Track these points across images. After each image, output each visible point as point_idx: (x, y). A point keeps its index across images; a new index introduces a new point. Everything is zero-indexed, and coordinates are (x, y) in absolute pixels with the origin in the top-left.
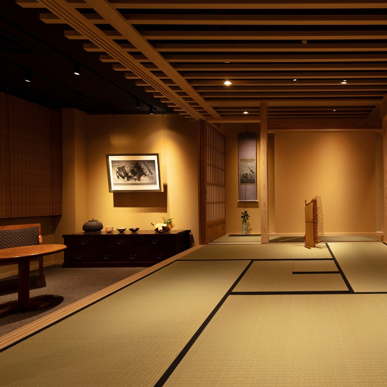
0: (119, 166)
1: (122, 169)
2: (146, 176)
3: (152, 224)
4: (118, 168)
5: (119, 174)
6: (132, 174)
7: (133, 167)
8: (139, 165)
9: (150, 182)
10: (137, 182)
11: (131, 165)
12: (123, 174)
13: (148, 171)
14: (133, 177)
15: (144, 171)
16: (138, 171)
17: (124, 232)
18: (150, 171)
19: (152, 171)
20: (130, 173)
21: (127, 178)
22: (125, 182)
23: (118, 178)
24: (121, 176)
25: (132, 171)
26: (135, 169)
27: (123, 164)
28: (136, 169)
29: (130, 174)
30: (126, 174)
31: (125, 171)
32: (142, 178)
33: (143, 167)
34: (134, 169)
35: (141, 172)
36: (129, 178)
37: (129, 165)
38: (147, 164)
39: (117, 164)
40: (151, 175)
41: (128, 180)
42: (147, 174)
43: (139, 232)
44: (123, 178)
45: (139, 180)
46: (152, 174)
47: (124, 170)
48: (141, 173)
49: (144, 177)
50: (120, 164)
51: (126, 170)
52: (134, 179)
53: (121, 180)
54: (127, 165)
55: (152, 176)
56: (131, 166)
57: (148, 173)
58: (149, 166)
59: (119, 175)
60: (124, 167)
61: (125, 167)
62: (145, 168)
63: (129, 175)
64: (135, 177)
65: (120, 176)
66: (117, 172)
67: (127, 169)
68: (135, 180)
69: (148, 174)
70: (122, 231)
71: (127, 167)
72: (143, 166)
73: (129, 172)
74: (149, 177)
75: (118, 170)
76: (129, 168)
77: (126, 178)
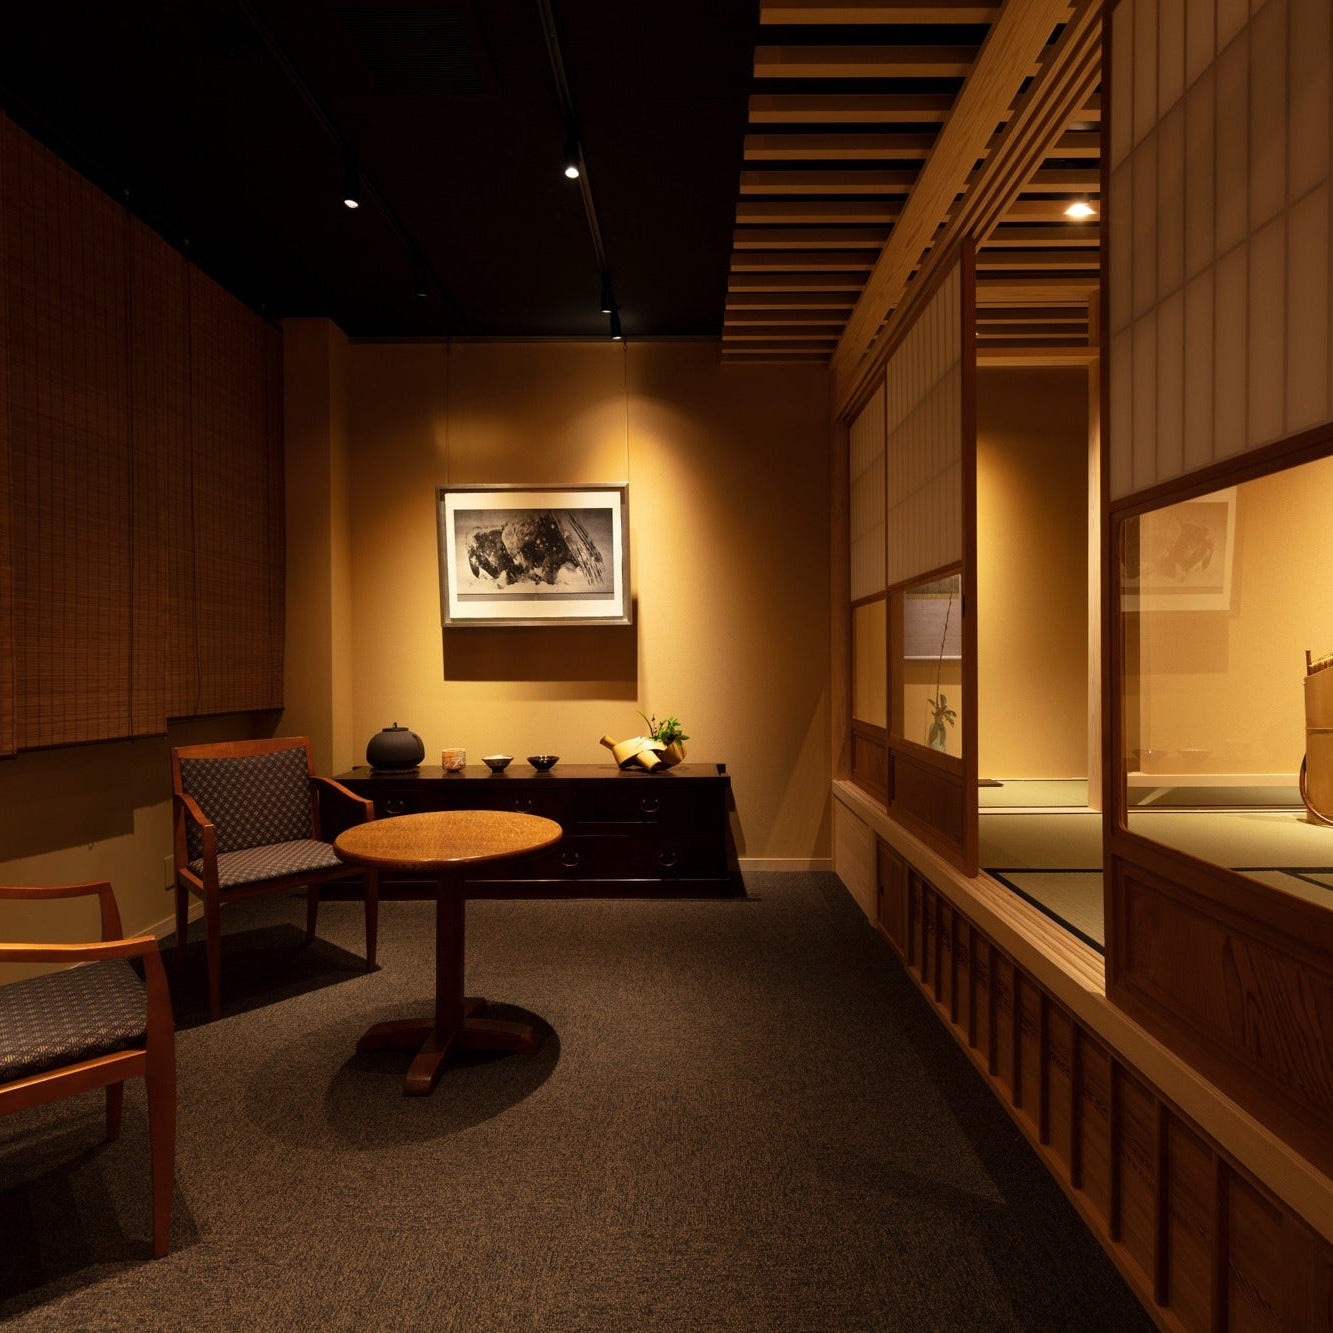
0: (483, 531)
1: (492, 541)
2: (577, 565)
3: (604, 742)
4: (477, 537)
5: (478, 558)
6: (526, 558)
7: (530, 534)
8: (553, 527)
9: (591, 588)
10: (544, 587)
11: (523, 525)
12: (492, 560)
13: (584, 548)
14: (531, 572)
15: (572, 547)
16: (549, 549)
17: (505, 769)
18: (591, 548)
19: (599, 548)
20: (518, 557)
21: (508, 574)
22: (499, 587)
23: (476, 572)
24: (487, 566)
25: (528, 549)
26: (538, 542)
27: (497, 524)
28: (542, 542)
29: (518, 560)
30: (506, 561)
31: (503, 548)
32: (563, 573)
33: (566, 534)
34: (536, 539)
35: (558, 552)
36: (515, 574)
37: (517, 526)
38: (581, 522)
39: (473, 523)
40: (593, 563)
41: (511, 581)
42: (580, 559)
43: (558, 772)
44: (494, 573)
45: (551, 581)
46: (598, 559)
47: (499, 545)
48: (560, 555)
49: (568, 569)
50: (487, 523)
51: (507, 544)
52: (532, 578)
53: (486, 583)
54: (510, 525)
55: (599, 565)
56: (526, 530)
57: (585, 555)
58: (588, 530)
59: (481, 562)
60: (498, 534)
61: (503, 535)
62: (575, 536)
63: (516, 562)
64: (538, 571)
65: (484, 568)
66: (473, 553)
67: (510, 542)
68: (537, 579)
69: (585, 558)
70: (498, 767)
71: (510, 534)
72: (568, 531)
73: (515, 552)
74: (589, 571)
75: (475, 545)
76: (515, 539)
77: (503, 574)
